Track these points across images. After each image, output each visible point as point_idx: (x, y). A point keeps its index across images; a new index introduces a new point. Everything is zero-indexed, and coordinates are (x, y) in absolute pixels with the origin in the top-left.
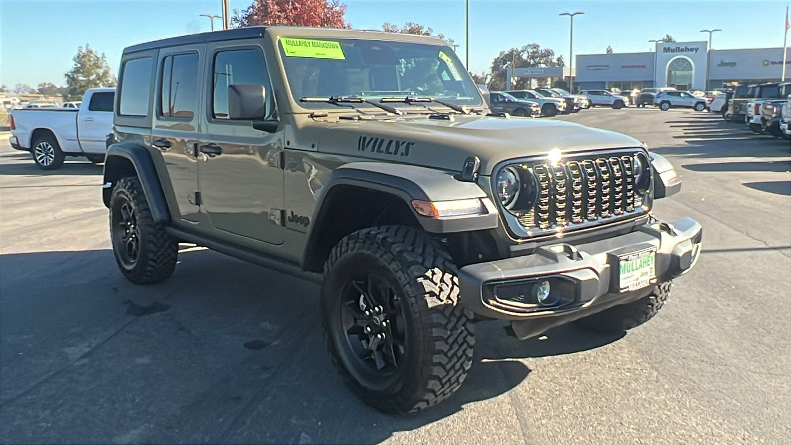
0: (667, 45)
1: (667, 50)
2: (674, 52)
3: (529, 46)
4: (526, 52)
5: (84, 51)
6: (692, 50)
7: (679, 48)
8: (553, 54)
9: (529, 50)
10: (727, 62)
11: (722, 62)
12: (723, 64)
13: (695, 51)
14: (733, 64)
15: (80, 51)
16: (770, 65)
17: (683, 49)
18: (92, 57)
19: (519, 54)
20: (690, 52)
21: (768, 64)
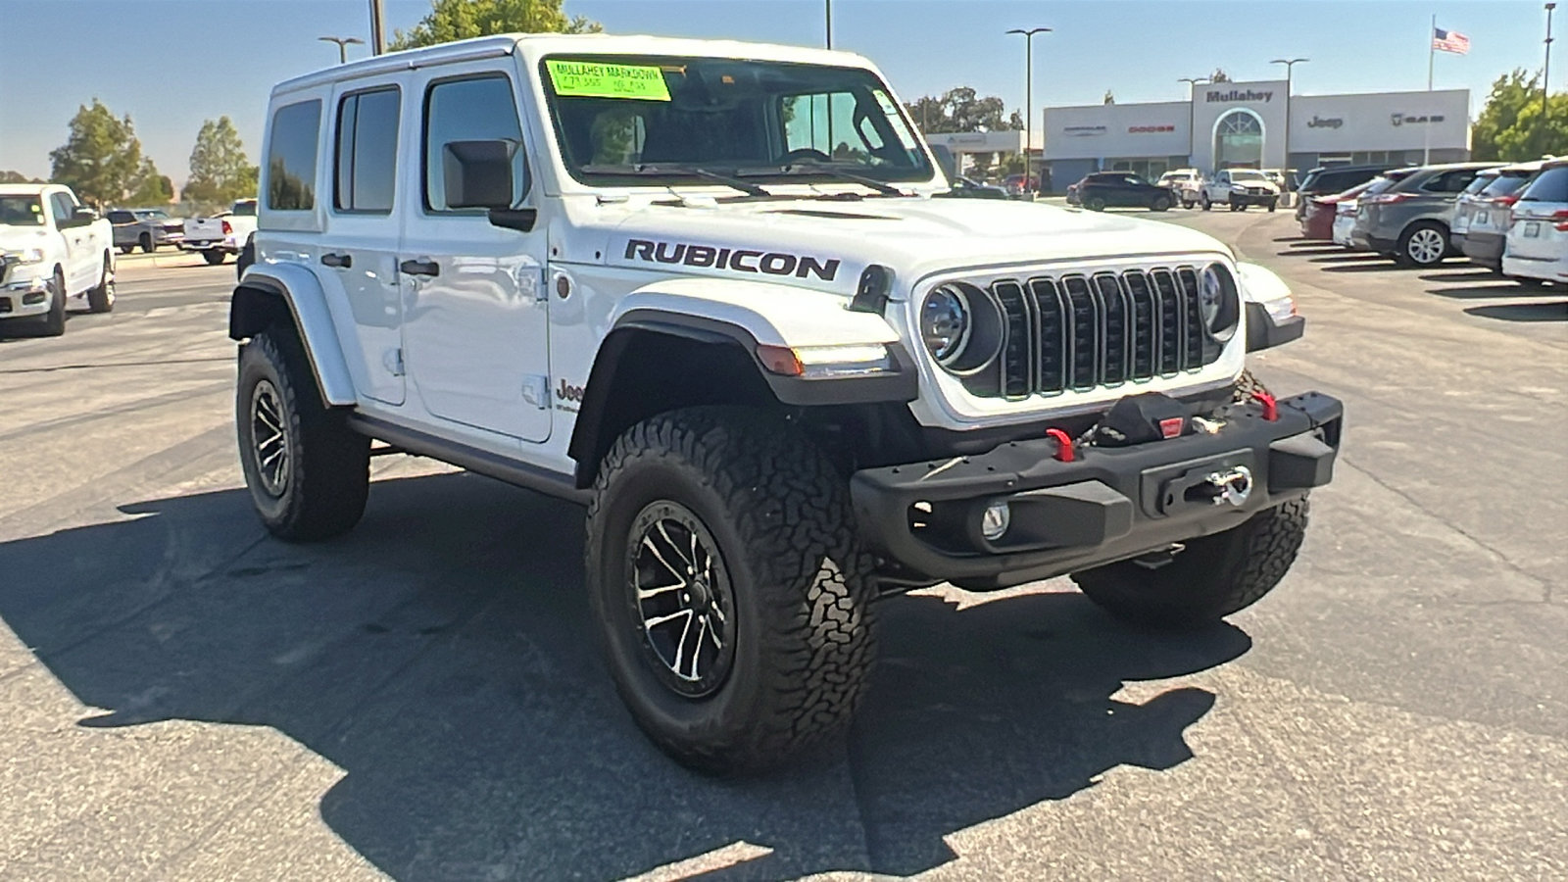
0: (1215, 88)
1: (1213, 97)
2: (1227, 100)
3: (957, 90)
4: (950, 103)
5: (89, 108)
6: (1259, 96)
7: (1236, 93)
8: (1001, 107)
9: (956, 98)
10: (1325, 119)
11: (1316, 118)
12: (1318, 123)
13: (1265, 99)
14: (1336, 123)
15: (82, 108)
16: (1406, 125)
17: (1243, 95)
18: (104, 122)
19: (938, 107)
20: (1257, 101)
21: (1399, 124)
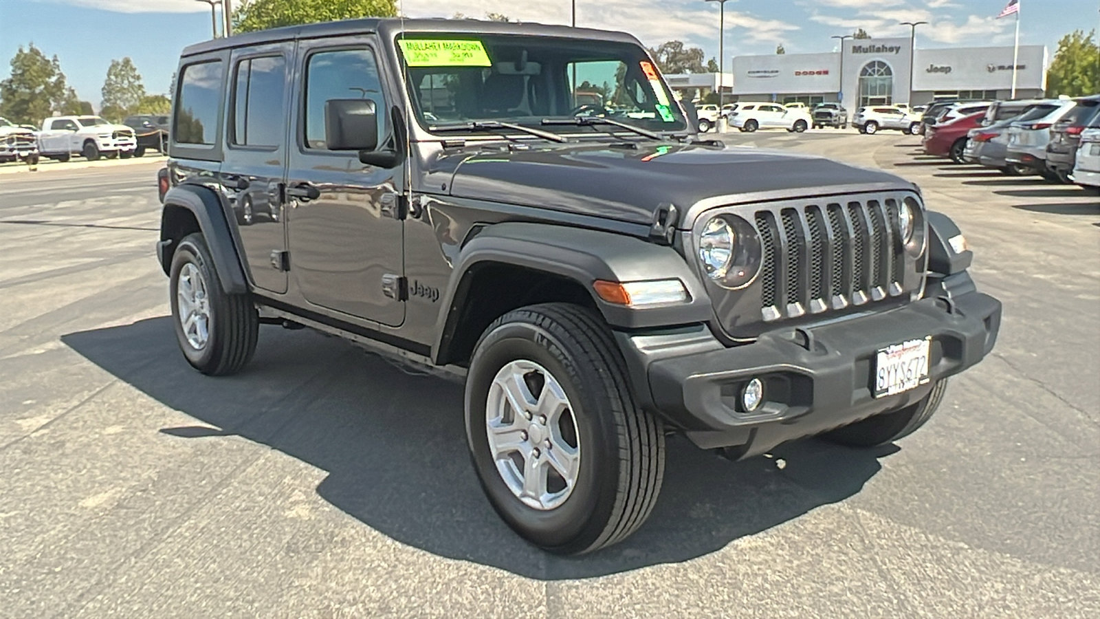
0: (859, 43)
1: (857, 49)
2: (867, 52)
3: (670, 43)
4: (665, 52)
5: (26, 51)
6: (891, 49)
7: (874, 46)
8: (702, 56)
9: (669, 49)
10: (939, 67)
11: (932, 66)
12: (934, 69)
13: (895, 52)
14: (946, 70)
15: (21, 51)
16: (998, 71)
17: (879, 48)
18: (38, 60)
20: (889, 53)
21: (993, 70)
